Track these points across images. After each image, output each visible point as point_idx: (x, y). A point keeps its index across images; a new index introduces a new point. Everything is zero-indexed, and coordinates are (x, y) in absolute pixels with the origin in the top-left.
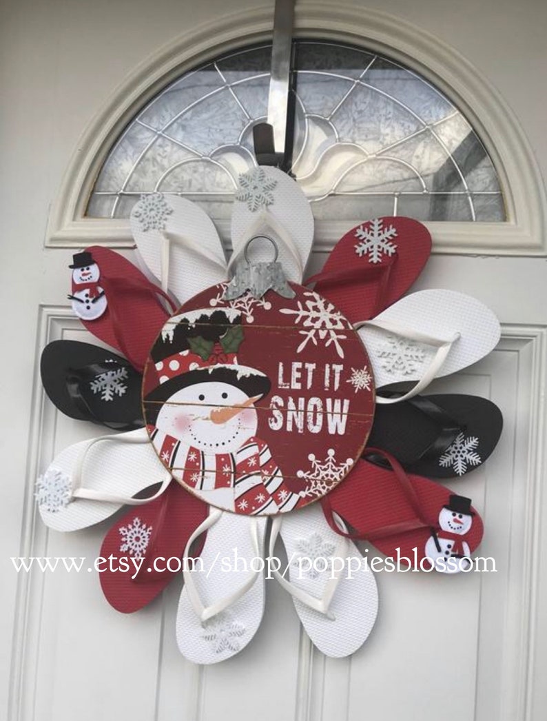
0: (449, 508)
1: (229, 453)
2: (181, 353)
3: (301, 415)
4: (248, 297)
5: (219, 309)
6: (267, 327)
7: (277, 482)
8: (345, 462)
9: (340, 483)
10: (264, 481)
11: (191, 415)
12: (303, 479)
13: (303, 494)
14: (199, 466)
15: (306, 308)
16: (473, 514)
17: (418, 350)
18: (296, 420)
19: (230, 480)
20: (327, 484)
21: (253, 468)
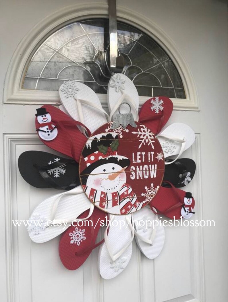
0: (186, 197)
1: (117, 191)
2: (95, 153)
3: (141, 172)
4: (120, 128)
5: (109, 133)
6: (128, 139)
7: (135, 199)
8: (157, 187)
9: (156, 195)
10: (130, 200)
11: (101, 178)
12: (144, 196)
13: (144, 202)
14: (106, 199)
15: (141, 131)
16: (192, 198)
17: (175, 145)
18: (140, 174)
19: (118, 202)
20: (152, 197)
21: (126, 196)
